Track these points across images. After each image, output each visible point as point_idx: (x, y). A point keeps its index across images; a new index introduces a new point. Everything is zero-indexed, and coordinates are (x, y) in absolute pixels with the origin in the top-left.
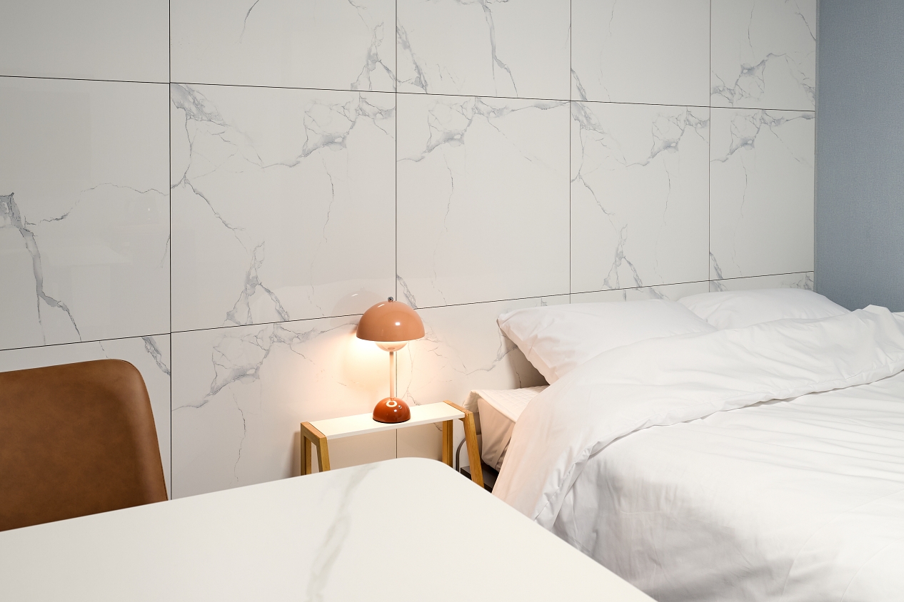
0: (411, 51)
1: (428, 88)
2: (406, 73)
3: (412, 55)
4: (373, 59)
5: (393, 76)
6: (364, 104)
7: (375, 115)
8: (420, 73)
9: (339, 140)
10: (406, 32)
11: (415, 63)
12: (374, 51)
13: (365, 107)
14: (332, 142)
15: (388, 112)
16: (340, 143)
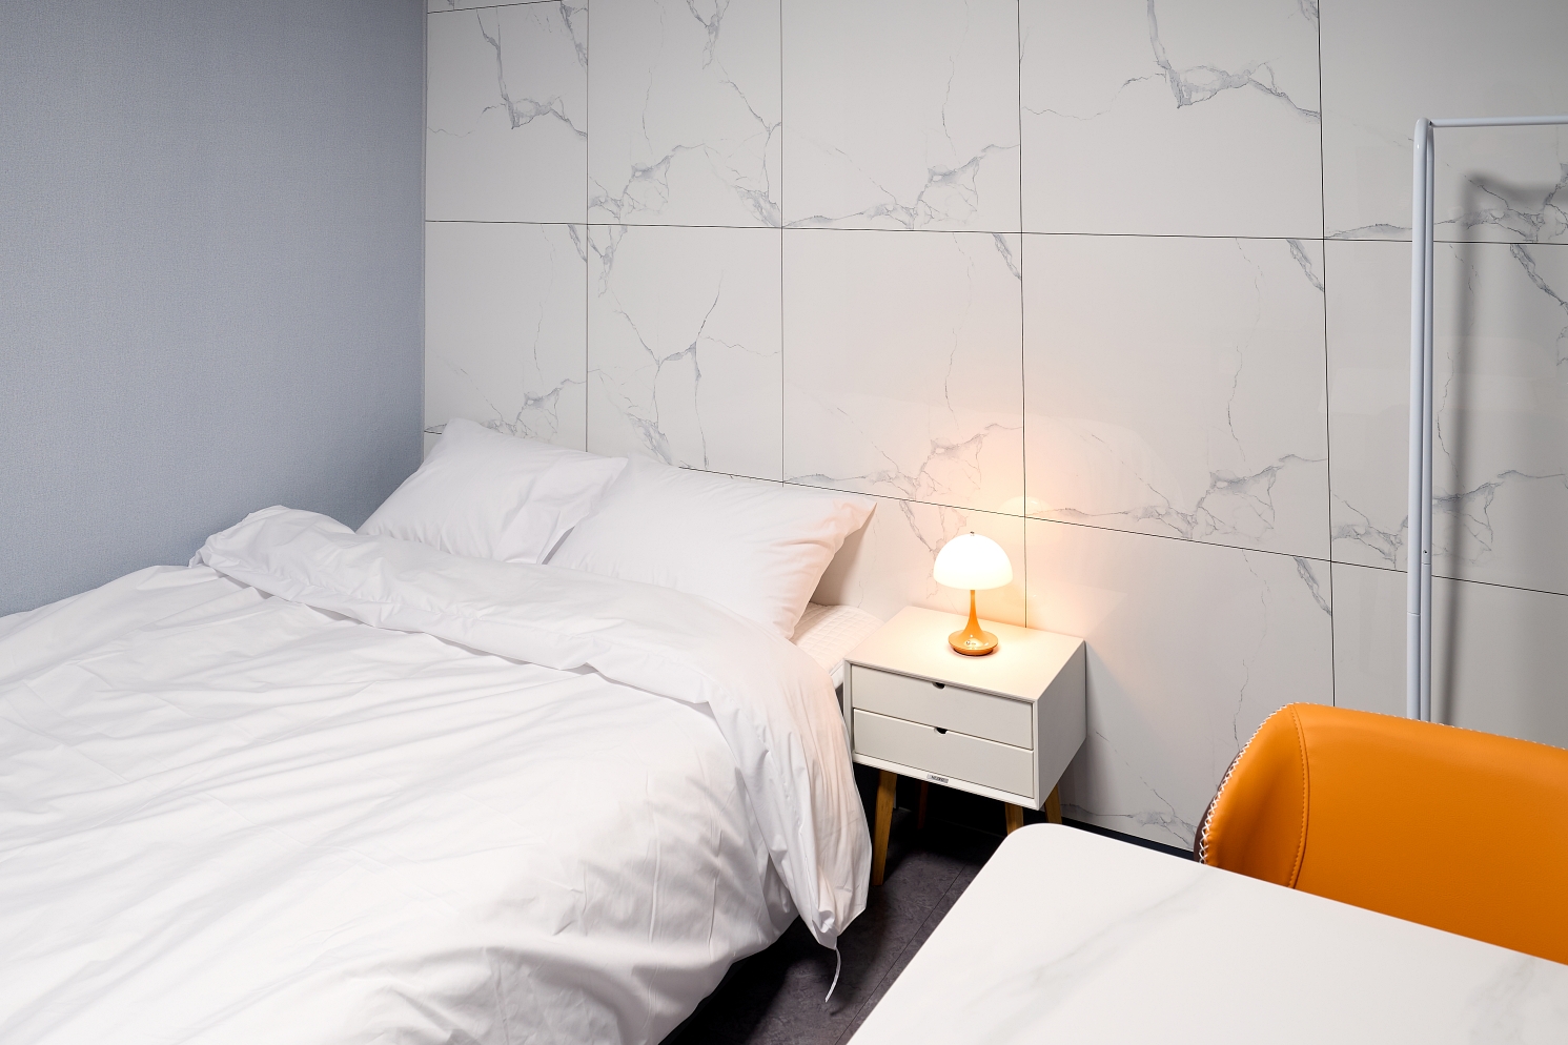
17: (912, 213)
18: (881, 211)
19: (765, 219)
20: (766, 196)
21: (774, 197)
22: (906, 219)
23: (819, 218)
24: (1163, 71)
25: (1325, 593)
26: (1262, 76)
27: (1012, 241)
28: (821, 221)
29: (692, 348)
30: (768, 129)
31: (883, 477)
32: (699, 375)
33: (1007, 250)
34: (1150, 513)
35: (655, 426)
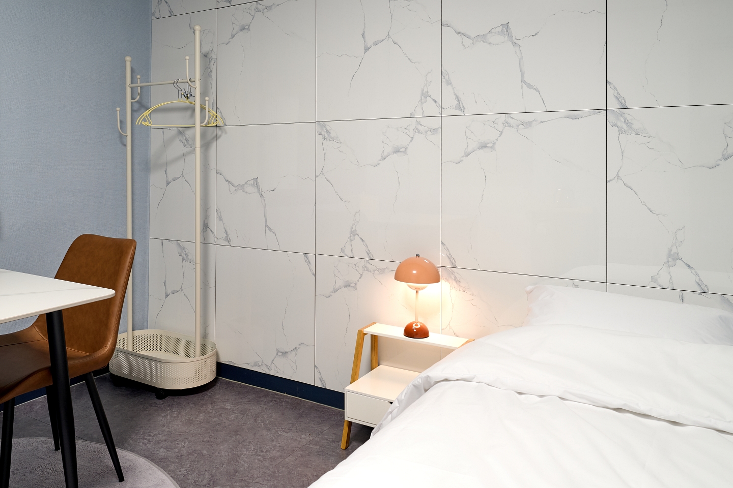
0: (452, 86)
1: (465, 111)
2: (449, 101)
3: (453, 89)
4: (425, 95)
5: (439, 105)
6: (419, 125)
7: (426, 132)
8: (459, 101)
9: (403, 150)
10: (448, 74)
11: (455, 94)
12: (425, 90)
13: (420, 127)
14: (399, 151)
15: (435, 130)
16: (404, 152)
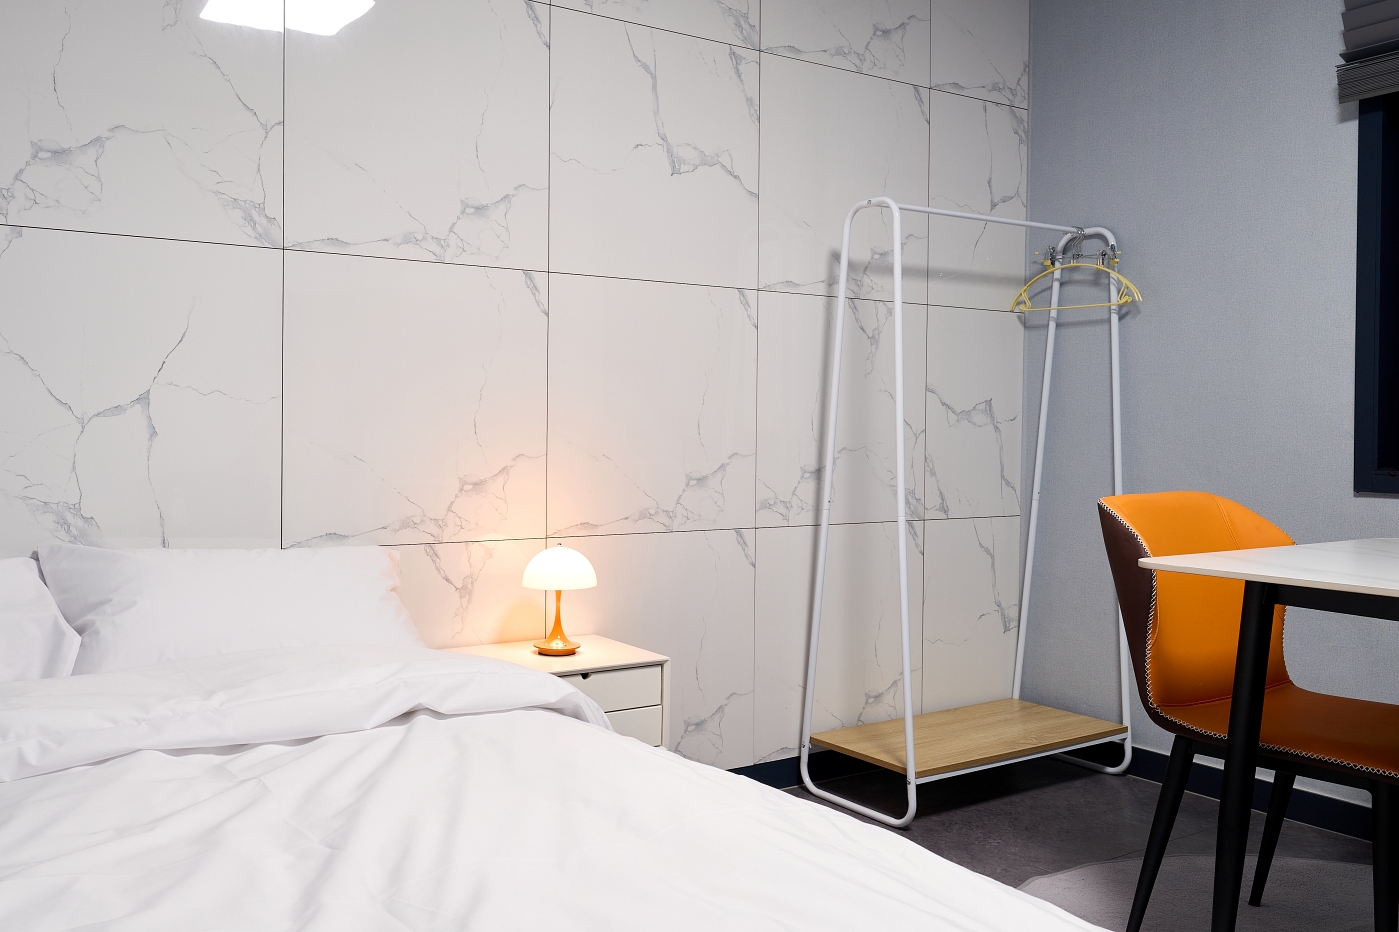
17: (443, 244)
18: (408, 239)
19: (259, 237)
20: (261, 208)
21: (273, 209)
22: (438, 250)
23: (332, 240)
24: (661, 142)
25: (751, 552)
26: (725, 160)
27: (540, 279)
28: (336, 246)
29: (144, 399)
30: (265, 127)
31: (407, 524)
32: (154, 433)
33: (536, 288)
34: (645, 515)
35: (76, 509)
